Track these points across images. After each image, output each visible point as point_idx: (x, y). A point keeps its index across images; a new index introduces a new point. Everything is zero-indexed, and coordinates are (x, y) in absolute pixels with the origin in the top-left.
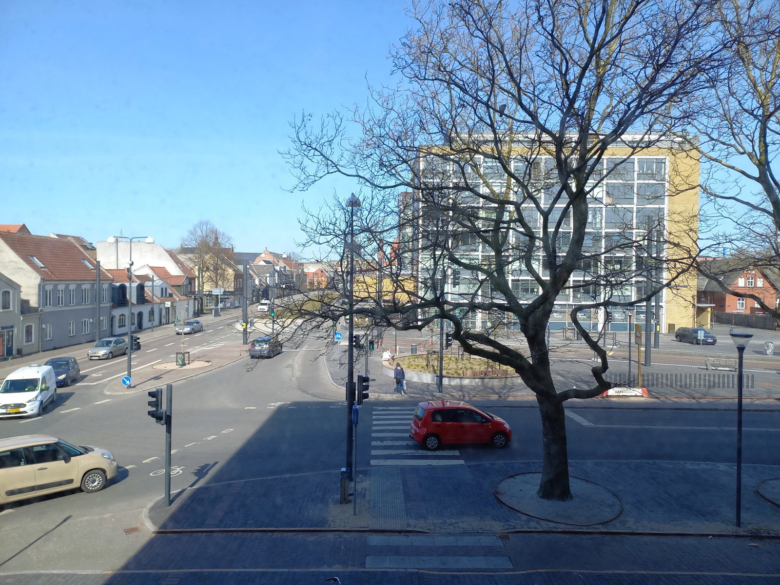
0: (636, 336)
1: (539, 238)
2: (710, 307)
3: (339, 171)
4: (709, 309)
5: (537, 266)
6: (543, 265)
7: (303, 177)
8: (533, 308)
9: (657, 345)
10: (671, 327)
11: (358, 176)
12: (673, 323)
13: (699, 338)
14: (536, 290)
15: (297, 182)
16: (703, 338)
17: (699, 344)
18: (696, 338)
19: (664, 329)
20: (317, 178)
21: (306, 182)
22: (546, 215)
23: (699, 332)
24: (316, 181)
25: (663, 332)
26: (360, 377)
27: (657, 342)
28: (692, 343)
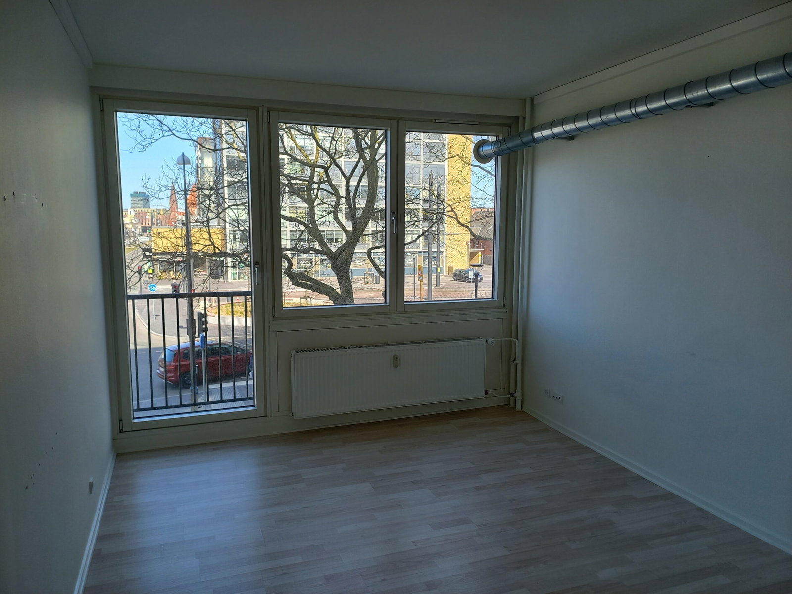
0: (419, 274)
1: (342, 197)
2: (480, 251)
3: (174, 134)
4: (480, 253)
5: (342, 217)
6: (346, 217)
7: (139, 138)
8: (341, 250)
9: (437, 284)
10: (450, 269)
11: (191, 139)
12: (452, 266)
13: (470, 277)
14: (339, 240)
15: (134, 143)
16: (472, 277)
17: (470, 282)
18: (467, 277)
19: (445, 272)
20: (153, 141)
21: (143, 143)
22: (348, 179)
23: (470, 271)
24: (152, 143)
25: (444, 274)
26: (199, 314)
27: (438, 282)
28: (465, 282)
